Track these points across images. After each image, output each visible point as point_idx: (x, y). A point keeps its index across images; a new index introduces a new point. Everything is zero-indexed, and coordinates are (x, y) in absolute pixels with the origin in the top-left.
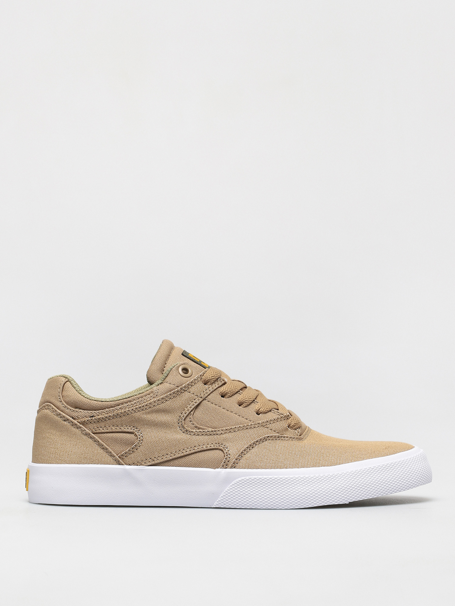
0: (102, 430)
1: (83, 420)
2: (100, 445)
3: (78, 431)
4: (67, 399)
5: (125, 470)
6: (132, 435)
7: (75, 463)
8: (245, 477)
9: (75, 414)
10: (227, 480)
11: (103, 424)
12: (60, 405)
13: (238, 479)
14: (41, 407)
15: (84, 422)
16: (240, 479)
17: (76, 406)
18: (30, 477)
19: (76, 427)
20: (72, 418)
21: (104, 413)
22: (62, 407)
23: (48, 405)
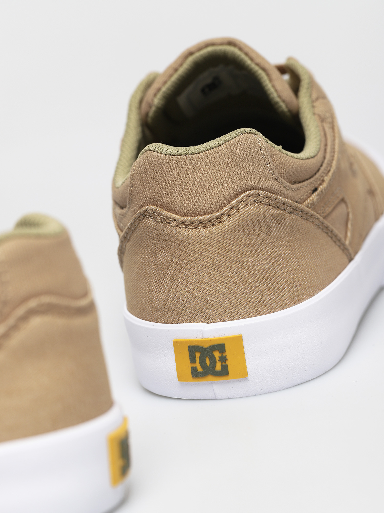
5: (358, 267)
12: (275, 185)
14: (229, 206)
15: (313, 202)
17: (294, 178)
18: (248, 348)
19: (307, 216)
20: (297, 202)
21: (323, 176)
22: (282, 189)
23: (252, 194)
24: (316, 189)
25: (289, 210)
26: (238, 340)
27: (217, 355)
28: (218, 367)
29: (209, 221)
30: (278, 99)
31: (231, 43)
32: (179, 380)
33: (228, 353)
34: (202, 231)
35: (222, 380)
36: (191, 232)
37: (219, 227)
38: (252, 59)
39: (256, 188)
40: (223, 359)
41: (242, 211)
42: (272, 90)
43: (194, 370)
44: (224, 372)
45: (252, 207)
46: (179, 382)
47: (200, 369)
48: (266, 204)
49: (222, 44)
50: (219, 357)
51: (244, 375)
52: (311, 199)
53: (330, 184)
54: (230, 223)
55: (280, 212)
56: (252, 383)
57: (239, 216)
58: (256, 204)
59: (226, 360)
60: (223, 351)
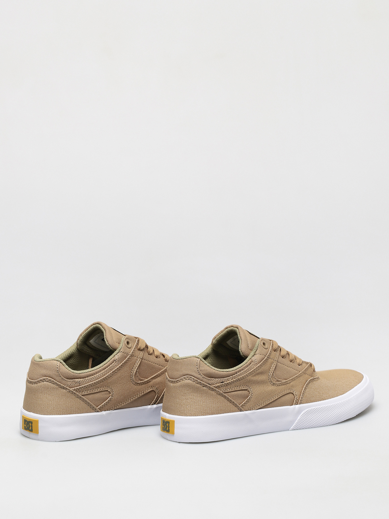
0: (228, 390)
1: (217, 385)
2: (228, 399)
3: (213, 392)
4: (204, 372)
5: (246, 414)
6: (246, 391)
7: (215, 414)
8: (309, 409)
9: (210, 382)
10: (299, 411)
11: (229, 386)
12: (199, 376)
13: (305, 410)
14: (180, 378)
15: (218, 386)
16: (306, 410)
17: (211, 376)
18: (176, 425)
19: (213, 390)
20: (209, 384)
21: (230, 379)
22: (201, 378)
23: (189, 377)
24: (223, 382)
25: (203, 385)
27: (167, 425)
28: (167, 429)
29: (174, 382)
30: (240, 350)
34: (172, 384)
37: (176, 384)
38: (240, 335)
39: (190, 375)
41: (184, 381)
42: (240, 347)
44: (168, 431)
45: (187, 381)
46: (161, 432)
47: (164, 428)
48: (193, 381)
51: (173, 433)
52: (218, 385)
53: (233, 382)
54: (179, 384)
55: (198, 385)
56: (176, 437)
57: (182, 382)
58: (189, 380)
59: (169, 427)
60: (169, 424)
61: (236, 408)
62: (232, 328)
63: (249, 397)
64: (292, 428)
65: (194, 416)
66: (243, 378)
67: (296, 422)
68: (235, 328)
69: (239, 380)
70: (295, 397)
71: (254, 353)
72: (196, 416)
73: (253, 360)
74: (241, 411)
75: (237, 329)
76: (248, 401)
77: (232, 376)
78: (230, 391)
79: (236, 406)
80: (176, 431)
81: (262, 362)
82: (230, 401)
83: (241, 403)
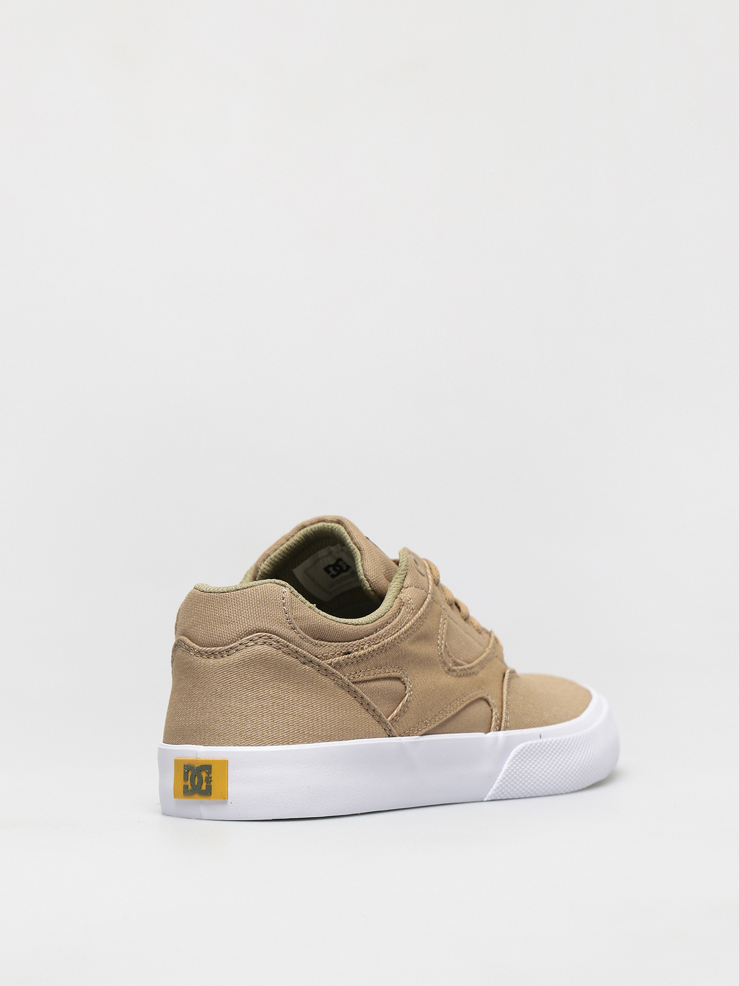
0: (362, 677)
1: (335, 660)
2: (362, 701)
3: (328, 679)
4: (304, 625)
6: (399, 683)
8: (525, 744)
9: (320, 651)
10: (506, 750)
11: (363, 666)
12: (291, 634)
13: (518, 747)
14: (239, 642)
15: (338, 663)
16: (520, 747)
17: (320, 635)
18: (232, 773)
19: (326, 672)
20: (316, 657)
21: (364, 644)
22: (297, 639)
23: (263, 636)
24: (349, 653)
25: (303, 660)
26: (224, 764)
27: (204, 775)
28: (204, 787)
29: (219, 653)
30: (362, 577)
31: (339, 522)
32: (175, 797)
33: (214, 775)
34: (212, 661)
35: (205, 800)
36: (203, 661)
37: (226, 659)
38: (352, 539)
39: (269, 631)
40: (209, 780)
41: (249, 649)
42: (360, 568)
43: (186, 787)
44: (208, 793)
45: (260, 647)
46: (175, 799)
47: (190, 787)
48: (275, 648)
49: (332, 522)
50: (206, 777)
51: (224, 797)
52: (337, 658)
53: (371, 654)
54: (236, 657)
55: (290, 659)
56: (232, 807)
57: (246, 652)
58: (265, 646)
59: (211, 781)
60: (209, 773)
61: (379, 728)
62: (320, 524)
63: (406, 698)
64: (490, 793)
65: (283, 744)
66: (392, 644)
67: (500, 777)
68: (333, 524)
69: (383, 649)
70: (492, 710)
71: (401, 583)
72: (288, 744)
73: (404, 601)
74: (389, 736)
75: (340, 526)
76: (403, 711)
77: (368, 638)
78: (365, 678)
79: (380, 721)
80: (233, 789)
81: (424, 606)
82: (367, 707)
83: (390, 715)
